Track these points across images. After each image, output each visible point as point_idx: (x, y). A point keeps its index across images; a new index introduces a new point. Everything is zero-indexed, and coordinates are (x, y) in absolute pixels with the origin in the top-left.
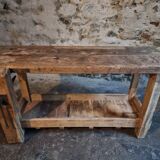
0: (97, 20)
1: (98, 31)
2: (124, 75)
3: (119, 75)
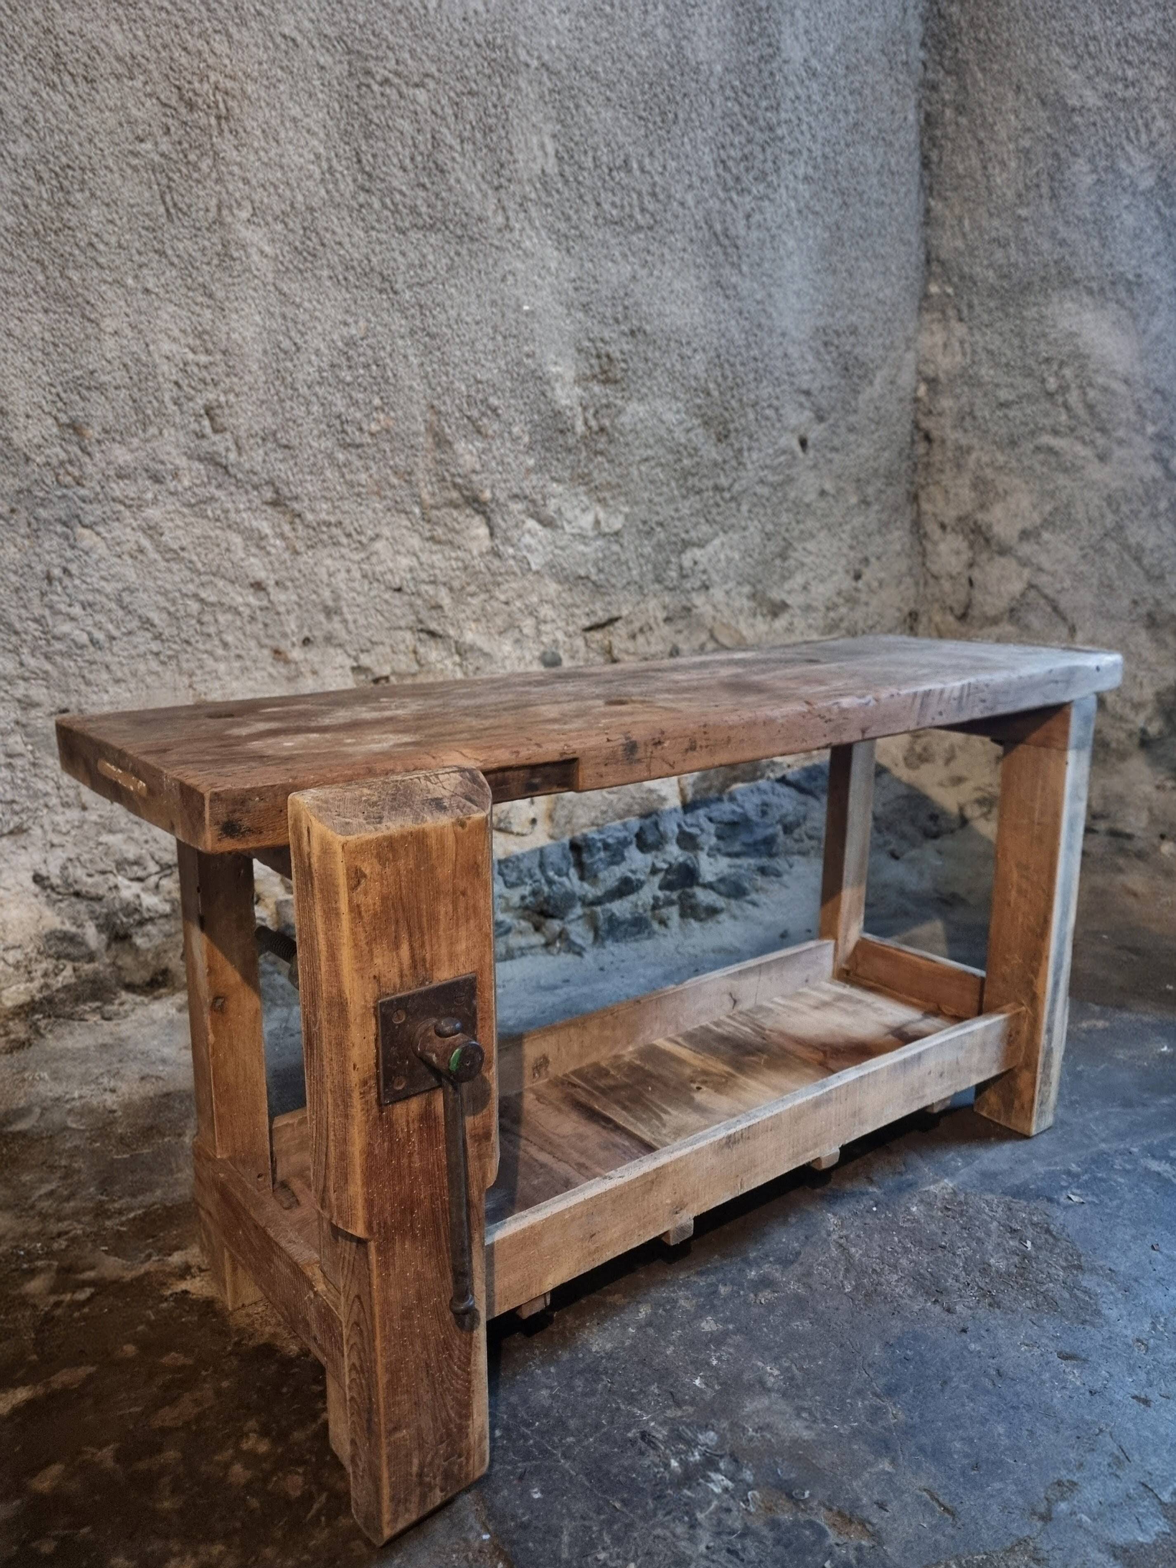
2: (661, 888)
3: (632, 898)
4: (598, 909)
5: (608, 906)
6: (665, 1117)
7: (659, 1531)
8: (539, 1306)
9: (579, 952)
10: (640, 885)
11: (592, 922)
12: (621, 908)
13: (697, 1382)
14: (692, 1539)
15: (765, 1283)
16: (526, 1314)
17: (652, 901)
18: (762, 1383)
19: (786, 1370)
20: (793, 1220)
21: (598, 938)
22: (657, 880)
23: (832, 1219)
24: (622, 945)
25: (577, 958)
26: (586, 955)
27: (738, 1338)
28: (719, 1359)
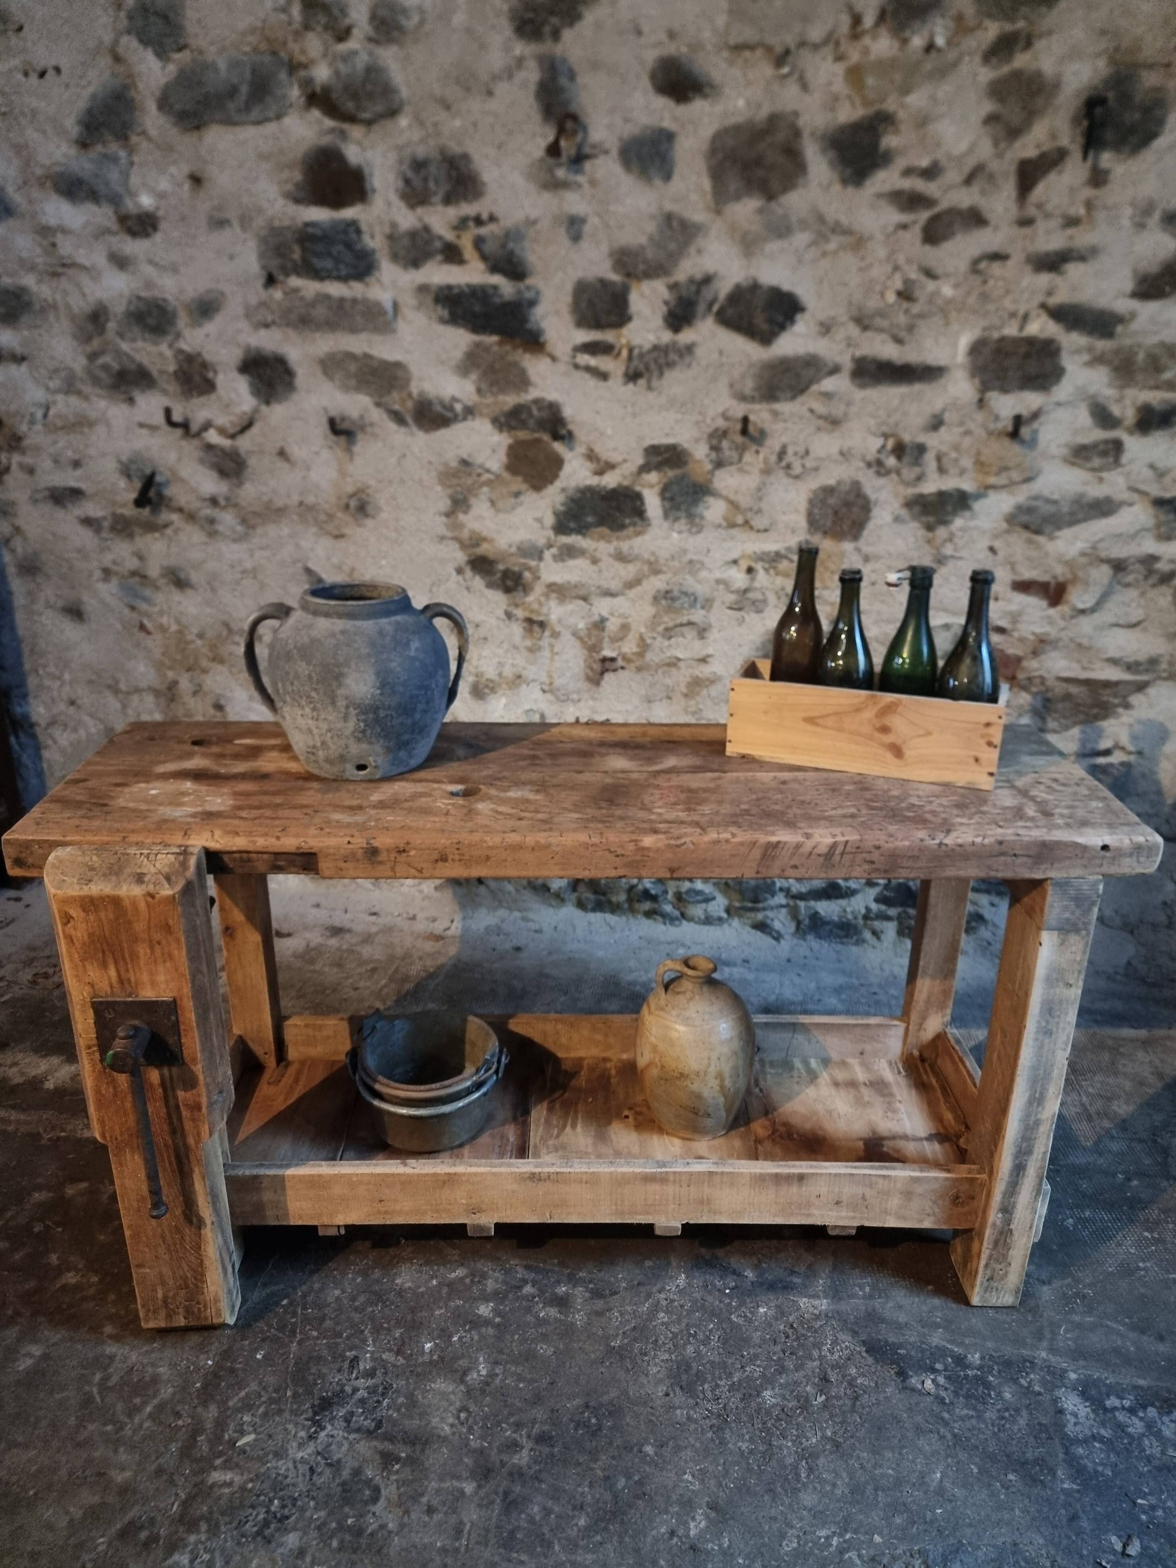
0: (693, 566)
1: (702, 632)
2: (877, 900)
3: (843, 902)
4: (802, 904)
5: (812, 903)
6: (568, 1129)
7: (290, 1427)
8: (333, 1232)
9: (778, 937)
10: (850, 893)
11: (794, 914)
12: (827, 908)
13: (428, 1346)
14: (301, 1446)
15: (562, 1303)
16: (321, 1233)
17: (863, 911)
18: (465, 1373)
19: (492, 1375)
20: (648, 1263)
21: (800, 931)
22: (873, 892)
23: (682, 1280)
24: (825, 944)
25: (774, 942)
26: (782, 942)
27: (491, 1331)
28: (460, 1338)
